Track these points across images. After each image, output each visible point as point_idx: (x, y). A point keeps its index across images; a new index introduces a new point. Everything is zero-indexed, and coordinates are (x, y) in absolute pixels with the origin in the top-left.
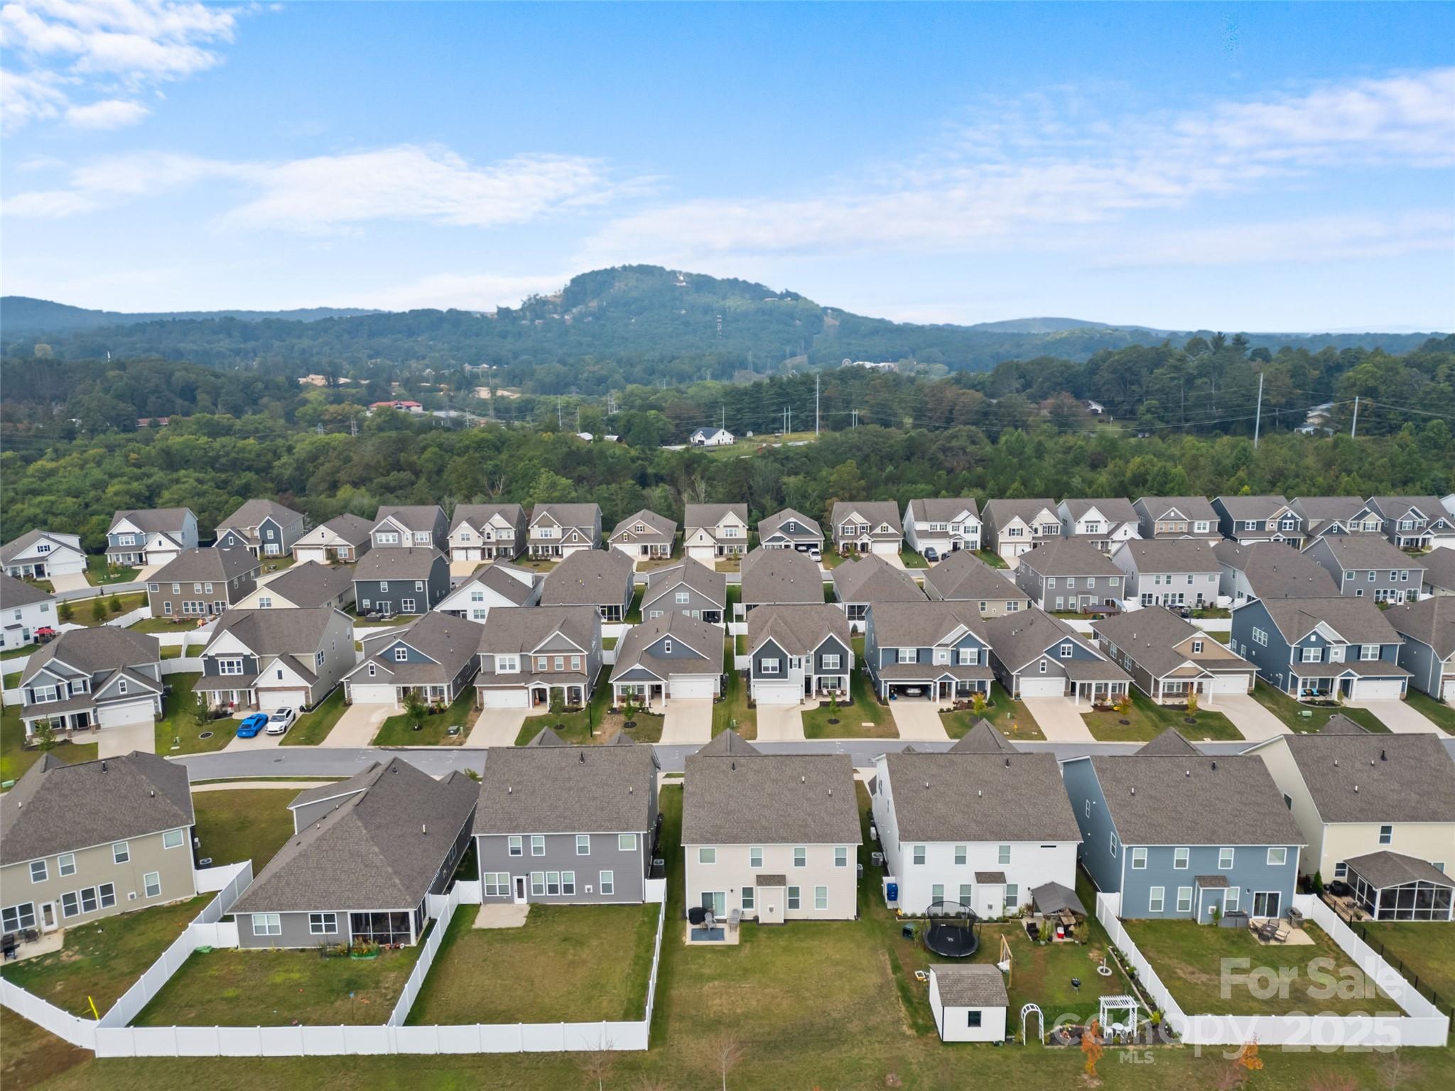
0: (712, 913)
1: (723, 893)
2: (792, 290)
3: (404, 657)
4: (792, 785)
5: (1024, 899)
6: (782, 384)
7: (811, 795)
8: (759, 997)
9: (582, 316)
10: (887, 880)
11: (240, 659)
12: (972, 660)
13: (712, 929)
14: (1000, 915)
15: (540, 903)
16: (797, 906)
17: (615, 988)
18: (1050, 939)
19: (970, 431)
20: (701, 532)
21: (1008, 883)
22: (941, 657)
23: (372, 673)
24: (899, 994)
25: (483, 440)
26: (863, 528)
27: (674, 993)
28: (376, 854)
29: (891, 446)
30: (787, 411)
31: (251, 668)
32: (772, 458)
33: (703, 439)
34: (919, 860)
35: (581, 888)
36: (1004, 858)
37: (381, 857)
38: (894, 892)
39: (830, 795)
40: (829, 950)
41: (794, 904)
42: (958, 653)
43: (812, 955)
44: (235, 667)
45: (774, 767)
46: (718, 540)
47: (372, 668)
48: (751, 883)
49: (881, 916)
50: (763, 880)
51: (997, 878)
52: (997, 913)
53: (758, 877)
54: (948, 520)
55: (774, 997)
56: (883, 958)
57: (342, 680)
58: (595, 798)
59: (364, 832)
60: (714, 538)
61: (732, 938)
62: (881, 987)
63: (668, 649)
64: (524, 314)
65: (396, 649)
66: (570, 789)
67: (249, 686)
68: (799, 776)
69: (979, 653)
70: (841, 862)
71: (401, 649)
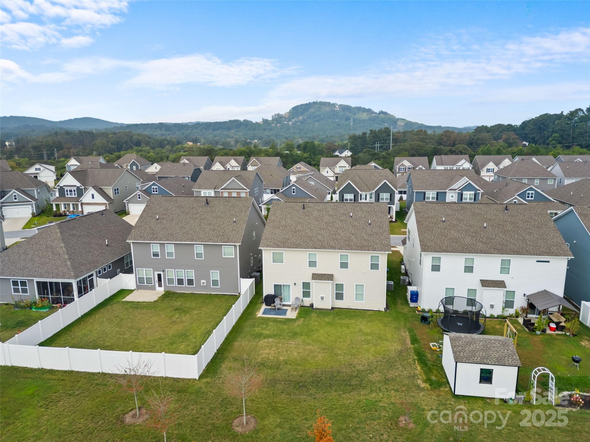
0: (281, 300)
1: (289, 286)
2: (384, 111)
3: (156, 191)
4: (343, 218)
5: (520, 303)
6: (375, 132)
7: (356, 223)
8: (300, 351)
9: (296, 122)
10: (410, 288)
11: (75, 188)
12: (470, 199)
13: (278, 309)
14: (500, 313)
15: (172, 291)
16: (342, 299)
17: (195, 338)
18: (544, 331)
19: (463, 147)
20: (328, 169)
21: (508, 289)
22: (451, 197)
23: (139, 198)
24: (416, 357)
25: (243, 151)
26: (409, 168)
27: (236, 344)
28: (62, 247)
29: (425, 150)
30: (377, 144)
31: (80, 193)
32: (367, 154)
33: (338, 154)
34: (436, 268)
35: (199, 282)
36: (505, 268)
37: (64, 249)
38: (415, 297)
39: (370, 224)
40: (363, 325)
41: (339, 296)
42: (462, 195)
43: (348, 328)
44: (73, 193)
45: (332, 208)
46: (336, 174)
47: (139, 195)
48: (308, 279)
49: (406, 310)
50: (316, 277)
51: (500, 284)
52: (497, 311)
53: (314, 275)
54: (454, 165)
55: (312, 351)
56: (404, 334)
57: (124, 201)
58: (210, 224)
59: (59, 235)
60: (334, 173)
61: (291, 314)
62: (401, 352)
63: (294, 192)
64: (273, 122)
65: (153, 187)
66: (196, 219)
67: (78, 201)
68: (349, 213)
69: (475, 194)
70: (375, 266)
71: (155, 187)
